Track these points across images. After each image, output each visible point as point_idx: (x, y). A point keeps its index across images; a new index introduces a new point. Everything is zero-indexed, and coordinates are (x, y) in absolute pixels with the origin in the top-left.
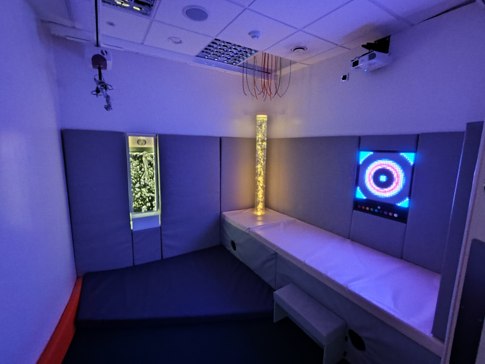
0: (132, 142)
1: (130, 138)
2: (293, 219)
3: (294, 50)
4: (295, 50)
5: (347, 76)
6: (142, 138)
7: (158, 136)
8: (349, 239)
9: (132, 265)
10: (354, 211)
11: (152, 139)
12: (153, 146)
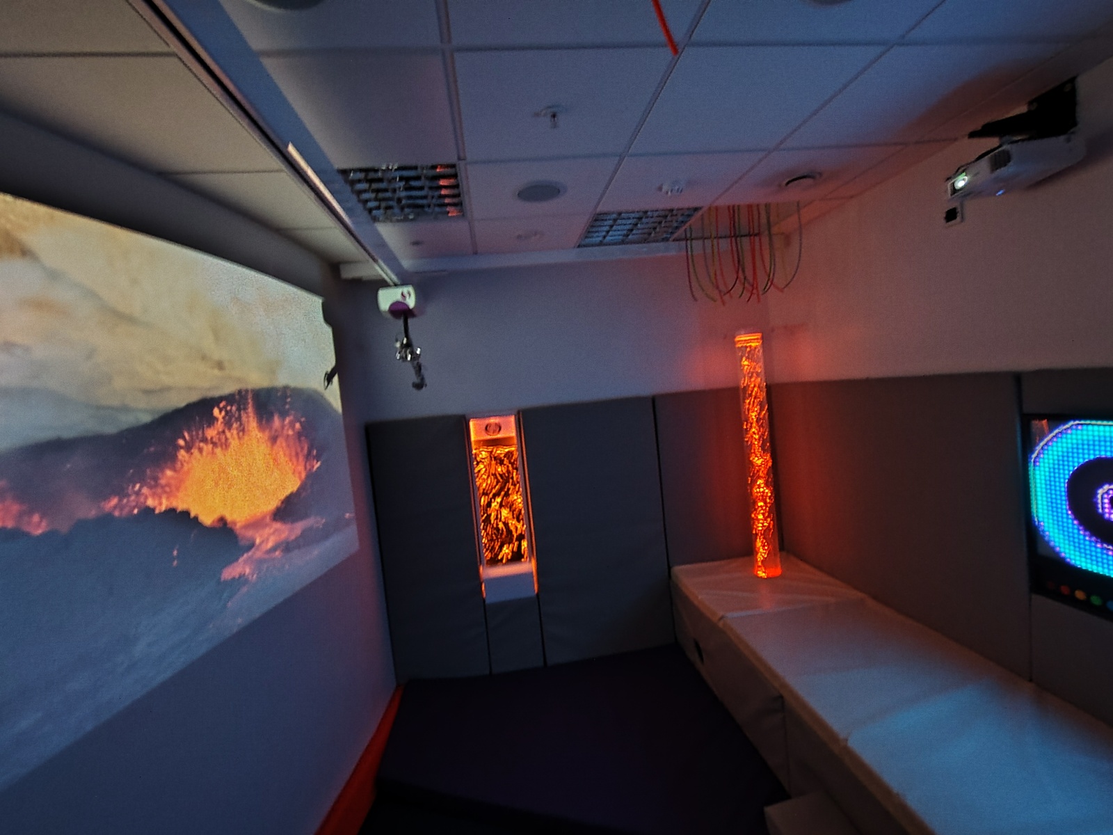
0: (475, 431)
1: (471, 424)
2: (860, 595)
3: (788, 183)
4: (789, 185)
5: (959, 210)
6: (493, 420)
7: (521, 413)
8: (1031, 680)
9: (487, 672)
10: (1034, 596)
11: (512, 419)
12: (513, 434)
